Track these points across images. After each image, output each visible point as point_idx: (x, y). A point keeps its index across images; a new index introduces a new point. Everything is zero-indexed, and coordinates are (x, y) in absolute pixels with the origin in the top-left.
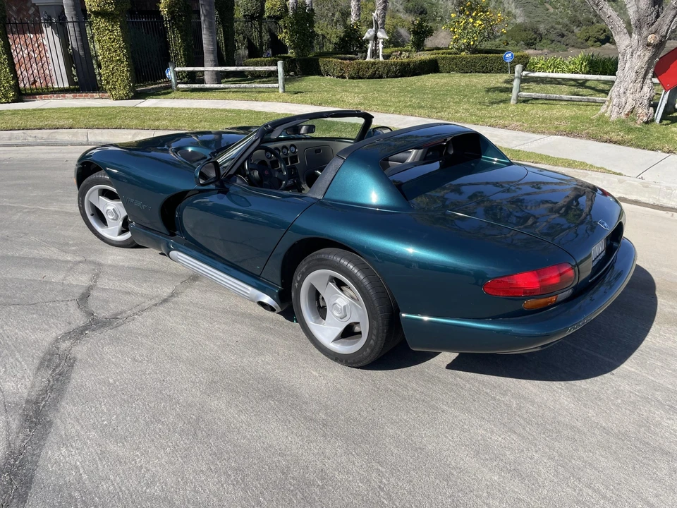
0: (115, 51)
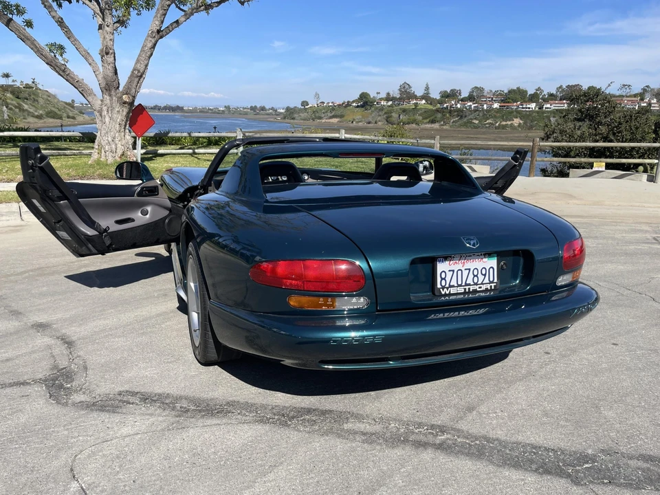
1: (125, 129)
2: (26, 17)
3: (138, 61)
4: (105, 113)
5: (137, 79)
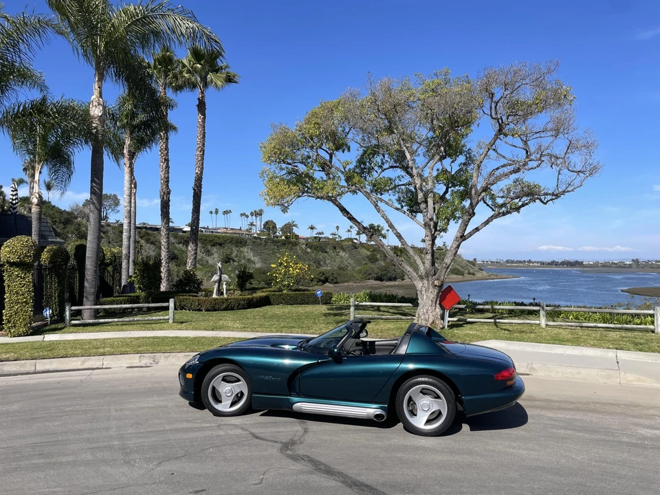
0: (23, 295)
1: (436, 304)
4: (424, 292)
5: (445, 270)
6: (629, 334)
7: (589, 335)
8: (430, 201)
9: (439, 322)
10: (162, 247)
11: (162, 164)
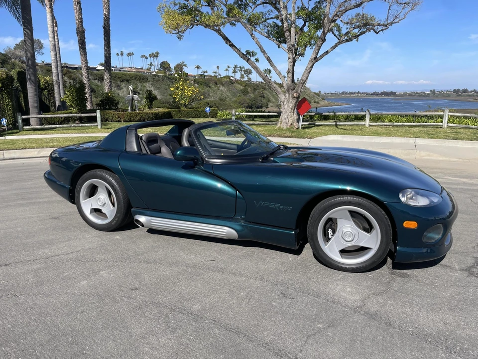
1: (294, 111)
2: (256, 57)
3: (303, 75)
4: (286, 103)
5: (302, 85)
6: (425, 129)
7: (398, 131)
8: (293, 31)
9: (295, 124)
10: (84, 77)
11: (75, 6)
